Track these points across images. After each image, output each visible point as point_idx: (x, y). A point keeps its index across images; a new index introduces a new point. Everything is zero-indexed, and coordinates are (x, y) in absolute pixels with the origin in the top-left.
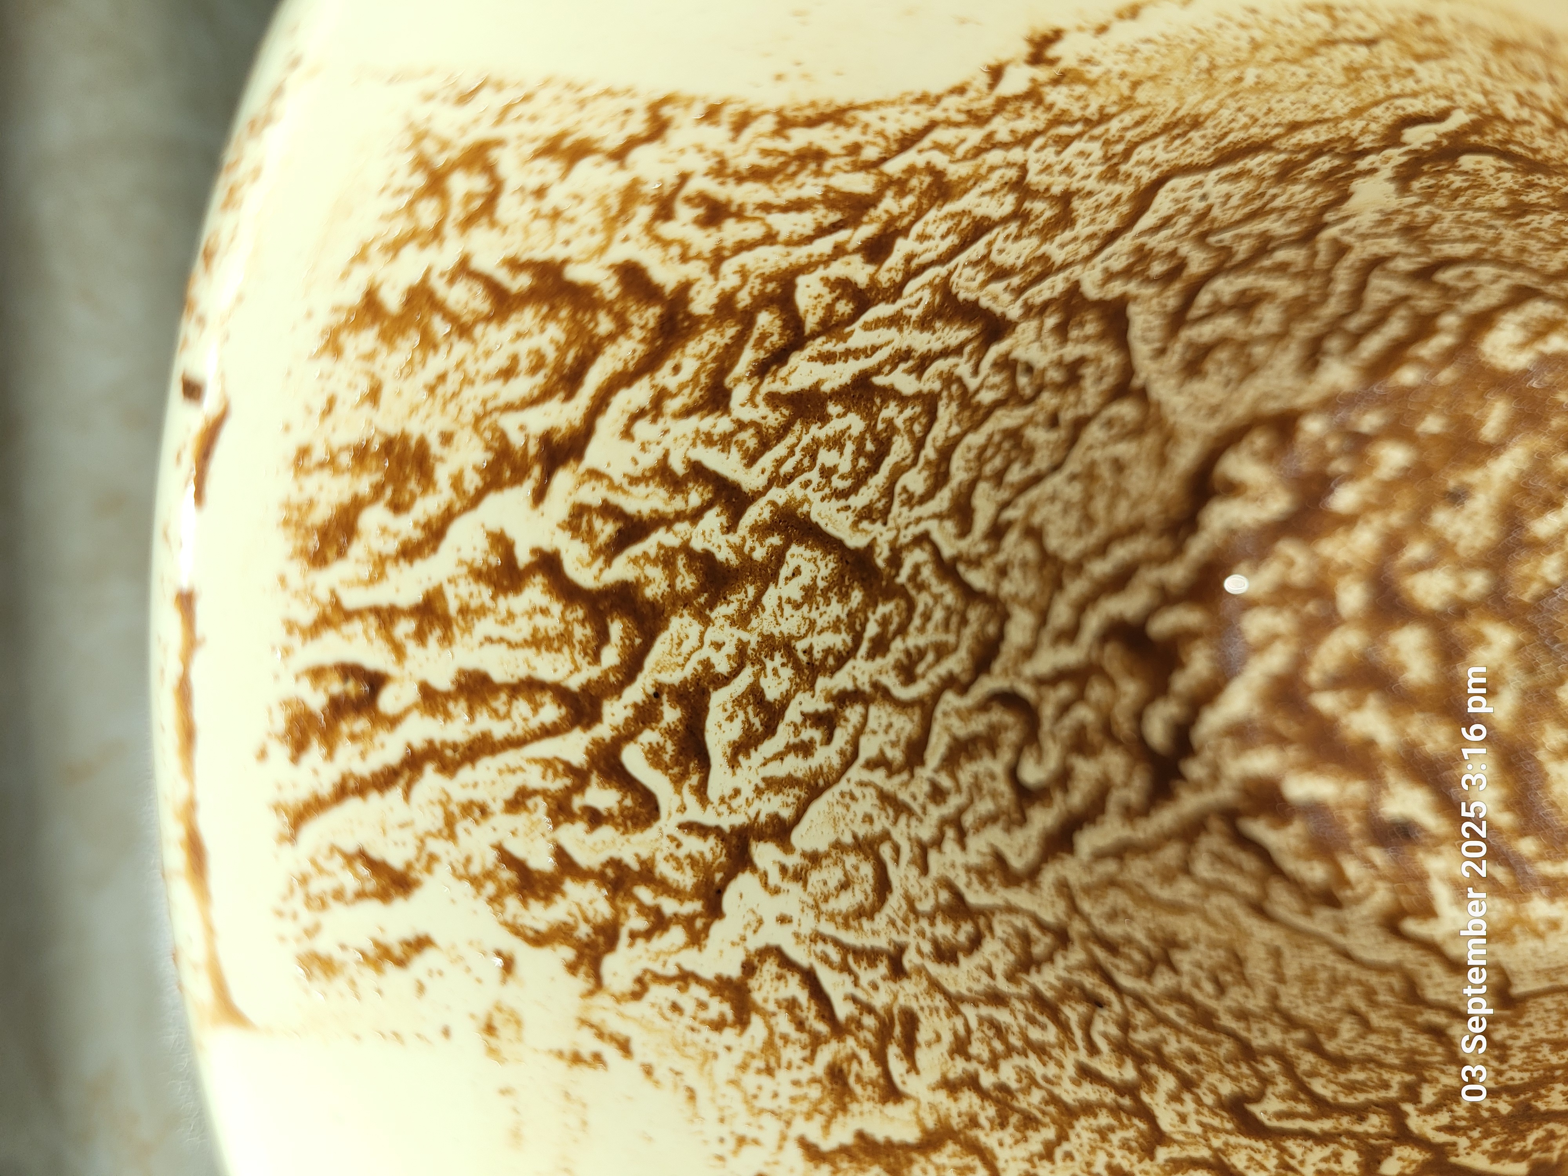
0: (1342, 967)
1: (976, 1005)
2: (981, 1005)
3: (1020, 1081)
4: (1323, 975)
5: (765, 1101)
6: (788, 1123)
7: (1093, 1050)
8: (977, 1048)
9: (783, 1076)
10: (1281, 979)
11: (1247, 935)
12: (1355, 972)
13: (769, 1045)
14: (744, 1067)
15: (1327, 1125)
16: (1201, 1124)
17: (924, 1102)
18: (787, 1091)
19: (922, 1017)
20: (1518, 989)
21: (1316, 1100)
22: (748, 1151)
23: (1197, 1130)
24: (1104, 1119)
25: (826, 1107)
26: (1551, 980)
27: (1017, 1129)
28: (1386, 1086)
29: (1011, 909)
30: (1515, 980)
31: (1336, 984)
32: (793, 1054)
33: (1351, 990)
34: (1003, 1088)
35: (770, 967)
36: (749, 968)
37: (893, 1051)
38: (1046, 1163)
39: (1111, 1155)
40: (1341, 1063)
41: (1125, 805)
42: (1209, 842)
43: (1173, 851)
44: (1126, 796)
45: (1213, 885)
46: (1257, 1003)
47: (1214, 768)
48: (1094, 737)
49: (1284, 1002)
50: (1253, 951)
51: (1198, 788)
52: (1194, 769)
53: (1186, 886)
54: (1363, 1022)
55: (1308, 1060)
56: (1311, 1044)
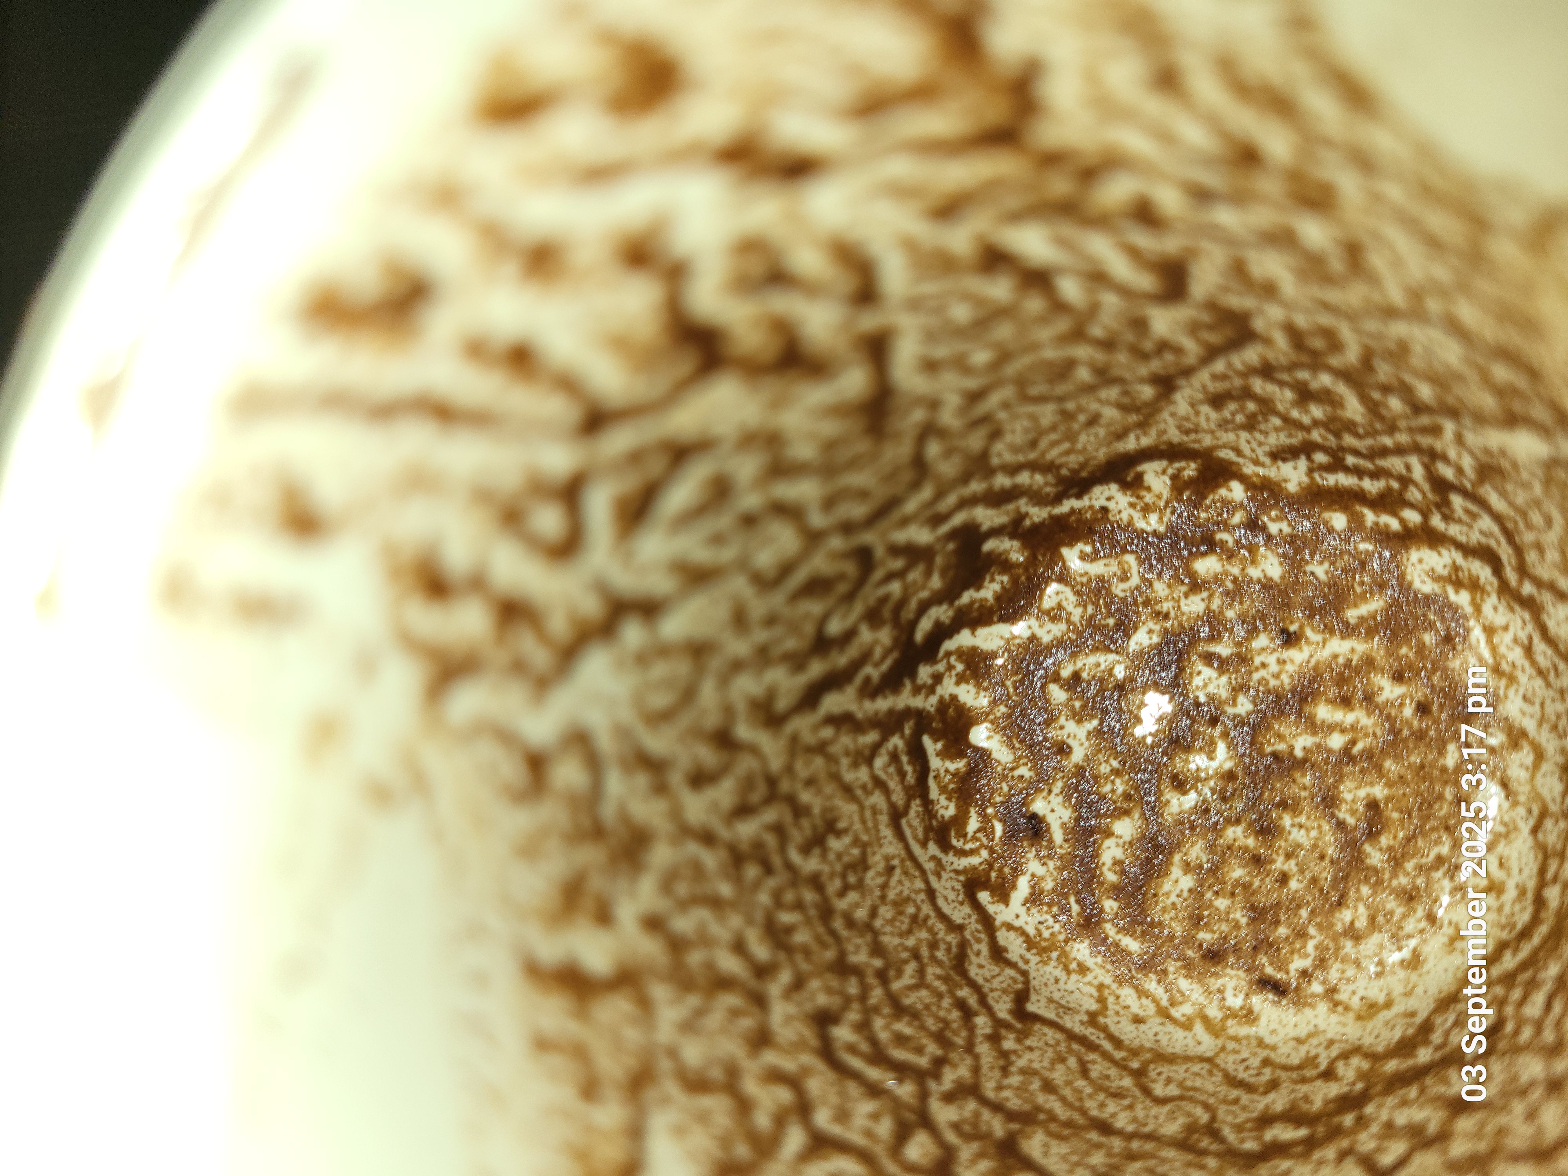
0: (926, 909)
1: (694, 842)
2: (698, 842)
3: (696, 935)
4: (911, 910)
10: (883, 898)
11: (879, 841)
12: (933, 921)
15: (874, 1073)
16: (798, 1033)
17: (626, 934)
19: (656, 837)
20: (1031, 1007)
21: (874, 1042)
23: (793, 1037)
24: (738, 1000)
26: (1057, 1015)
28: (919, 1050)
29: (755, 750)
30: (1033, 997)
31: (916, 921)
33: (924, 935)
40: (899, 1010)
41: (867, 680)
42: (896, 741)
43: (871, 737)
44: (872, 672)
45: (879, 784)
46: (861, 914)
47: (938, 679)
48: (887, 612)
49: (878, 923)
50: (877, 860)
51: (917, 690)
52: (924, 673)
53: (863, 774)
54: (921, 972)
55: (877, 994)
56: (882, 976)
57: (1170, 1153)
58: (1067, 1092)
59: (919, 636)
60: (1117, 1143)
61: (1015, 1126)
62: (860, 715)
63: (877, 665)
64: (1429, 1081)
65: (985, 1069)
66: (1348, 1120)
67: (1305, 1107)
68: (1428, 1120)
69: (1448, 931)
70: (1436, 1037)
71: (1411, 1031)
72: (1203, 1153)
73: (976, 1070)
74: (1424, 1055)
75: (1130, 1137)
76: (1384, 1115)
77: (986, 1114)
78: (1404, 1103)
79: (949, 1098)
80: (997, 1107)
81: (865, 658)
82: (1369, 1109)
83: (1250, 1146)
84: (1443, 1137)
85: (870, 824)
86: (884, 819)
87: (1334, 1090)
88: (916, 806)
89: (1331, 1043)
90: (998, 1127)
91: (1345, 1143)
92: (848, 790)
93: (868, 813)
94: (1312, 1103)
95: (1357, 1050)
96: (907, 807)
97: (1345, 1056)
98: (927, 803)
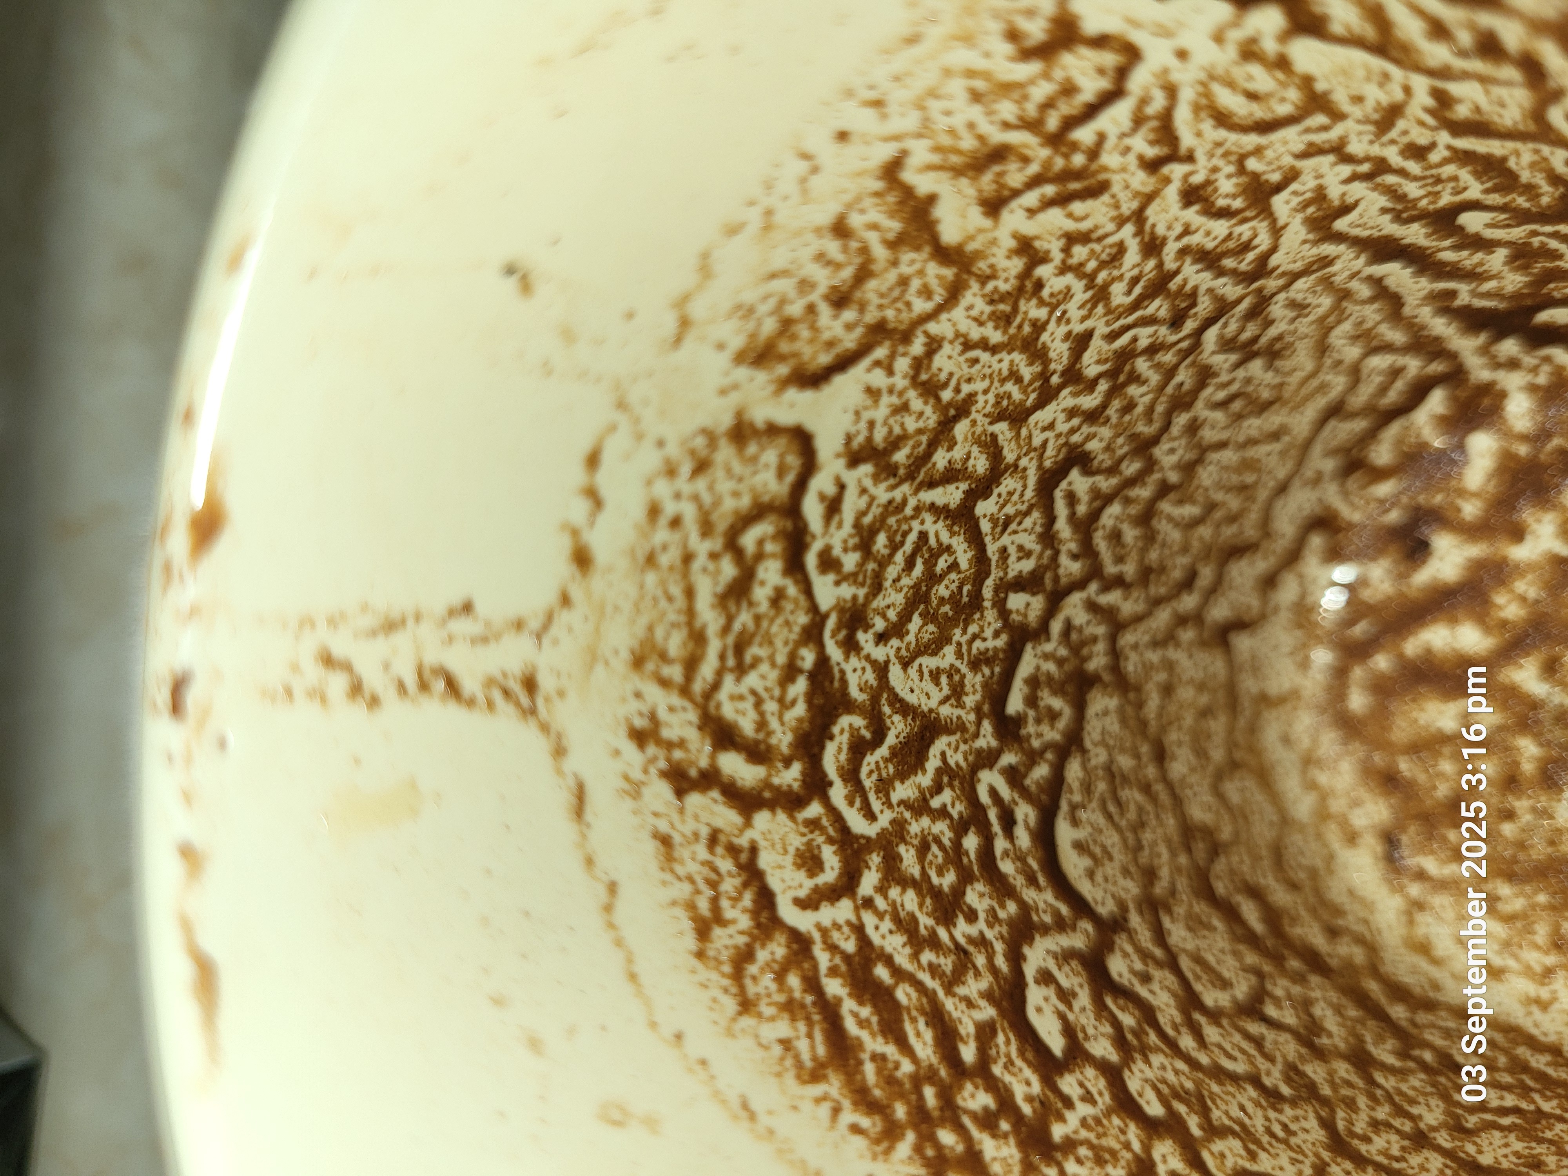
1: (1136, 235)
2: (1138, 239)
3: (1052, 295)
5: (935, 106)
6: (920, 136)
7: (1112, 337)
8: (1080, 252)
9: (975, 112)
10: (1241, 446)
11: (1297, 407)
13: (1007, 88)
14: (970, 73)
16: (1045, 443)
17: (996, 234)
18: (958, 121)
19: (1105, 198)
20: (1236, 638)
21: (1095, 515)
22: (870, 113)
23: (1037, 441)
24: (1027, 372)
25: (955, 159)
26: (1244, 664)
27: (993, 313)
29: (1277, 232)
31: (1243, 490)
32: (1007, 110)
33: (1235, 504)
34: (1039, 285)
35: (1110, 59)
36: (1101, 42)
37: (1050, 190)
38: (959, 348)
39: (986, 392)
40: (1144, 521)
41: (1452, 294)
42: (1413, 365)
43: (1397, 336)
44: (1464, 293)
45: (1355, 373)
46: (1208, 435)
47: (1513, 364)
48: (1539, 266)
49: (1214, 456)
50: (1274, 419)
51: (1484, 350)
52: (1509, 347)
53: (1353, 352)
54: (1196, 522)
55: (1144, 492)
56: (1164, 489)
57: (1171, 822)
58: (1172, 708)
59: (1544, 317)
60: (1151, 771)
61: (1107, 677)
62: (1407, 311)
63: (1474, 294)
64: (1371, 1023)
65: (1142, 627)
66: (1294, 964)
67: (1286, 921)
68: (1330, 1035)
69: (1544, 993)
70: (1422, 1017)
71: (1417, 991)
72: (1189, 850)
73: (1138, 619)
74: (1399, 1012)
75: (1164, 779)
76: (1316, 994)
77: (1100, 647)
78: (1338, 1010)
79: (1092, 607)
80: (1115, 654)
81: (1473, 276)
82: (1315, 979)
83: (1220, 888)
84: (1320, 1054)
85: (1304, 392)
86: (1321, 402)
87: (1318, 940)
88: (1359, 425)
89: (1366, 922)
90: (1098, 662)
91: (1267, 968)
92: (1322, 348)
93: (1314, 383)
94: (1291, 926)
95: (1372, 948)
96: (1353, 415)
97: (1360, 940)
98: (1371, 435)
